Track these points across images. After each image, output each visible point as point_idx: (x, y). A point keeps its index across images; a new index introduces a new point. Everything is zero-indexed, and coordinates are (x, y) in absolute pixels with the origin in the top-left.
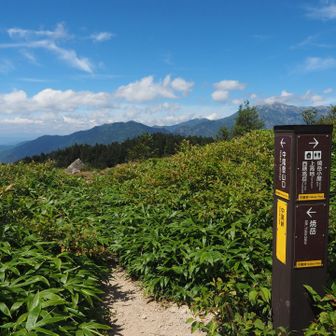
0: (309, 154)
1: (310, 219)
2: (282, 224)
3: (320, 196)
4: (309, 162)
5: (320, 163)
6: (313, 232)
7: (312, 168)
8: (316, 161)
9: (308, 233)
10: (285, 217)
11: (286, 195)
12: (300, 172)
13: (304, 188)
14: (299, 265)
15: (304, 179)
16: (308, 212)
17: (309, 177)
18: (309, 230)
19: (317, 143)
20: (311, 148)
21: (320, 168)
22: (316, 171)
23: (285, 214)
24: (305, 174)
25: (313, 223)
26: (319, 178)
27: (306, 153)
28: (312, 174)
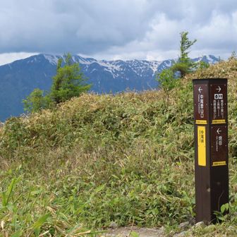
0: (216, 96)
1: (219, 136)
2: (202, 141)
3: (223, 121)
4: (217, 100)
5: (222, 101)
6: (220, 143)
7: (218, 104)
8: (220, 100)
9: (218, 144)
10: (204, 137)
11: (205, 122)
12: (213, 106)
13: (215, 117)
14: (215, 164)
15: (215, 111)
16: (218, 131)
17: (217, 109)
18: (218, 142)
19: (220, 89)
20: (217, 92)
21: (222, 104)
22: (220, 106)
24: (215, 107)
25: (220, 138)
26: (222, 110)
28: (218, 107)
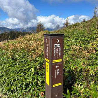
0: (56, 45)
1: (57, 69)
2: (48, 71)
3: (60, 60)
4: (56, 48)
5: (60, 48)
6: (58, 73)
7: (57, 50)
8: (58, 48)
9: (57, 74)
10: (48, 69)
11: (48, 61)
12: (53, 52)
13: (54, 58)
14: (54, 86)
15: (55, 55)
16: (56, 67)
17: (56, 54)
18: (57, 73)
19: (59, 41)
20: (56, 43)
21: (60, 50)
22: (58, 51)
23: (48, 68)
24: (55, 53)
25: (58, 70)
26: (60, 54)
27: (55, 45)
28: (57, 52)
